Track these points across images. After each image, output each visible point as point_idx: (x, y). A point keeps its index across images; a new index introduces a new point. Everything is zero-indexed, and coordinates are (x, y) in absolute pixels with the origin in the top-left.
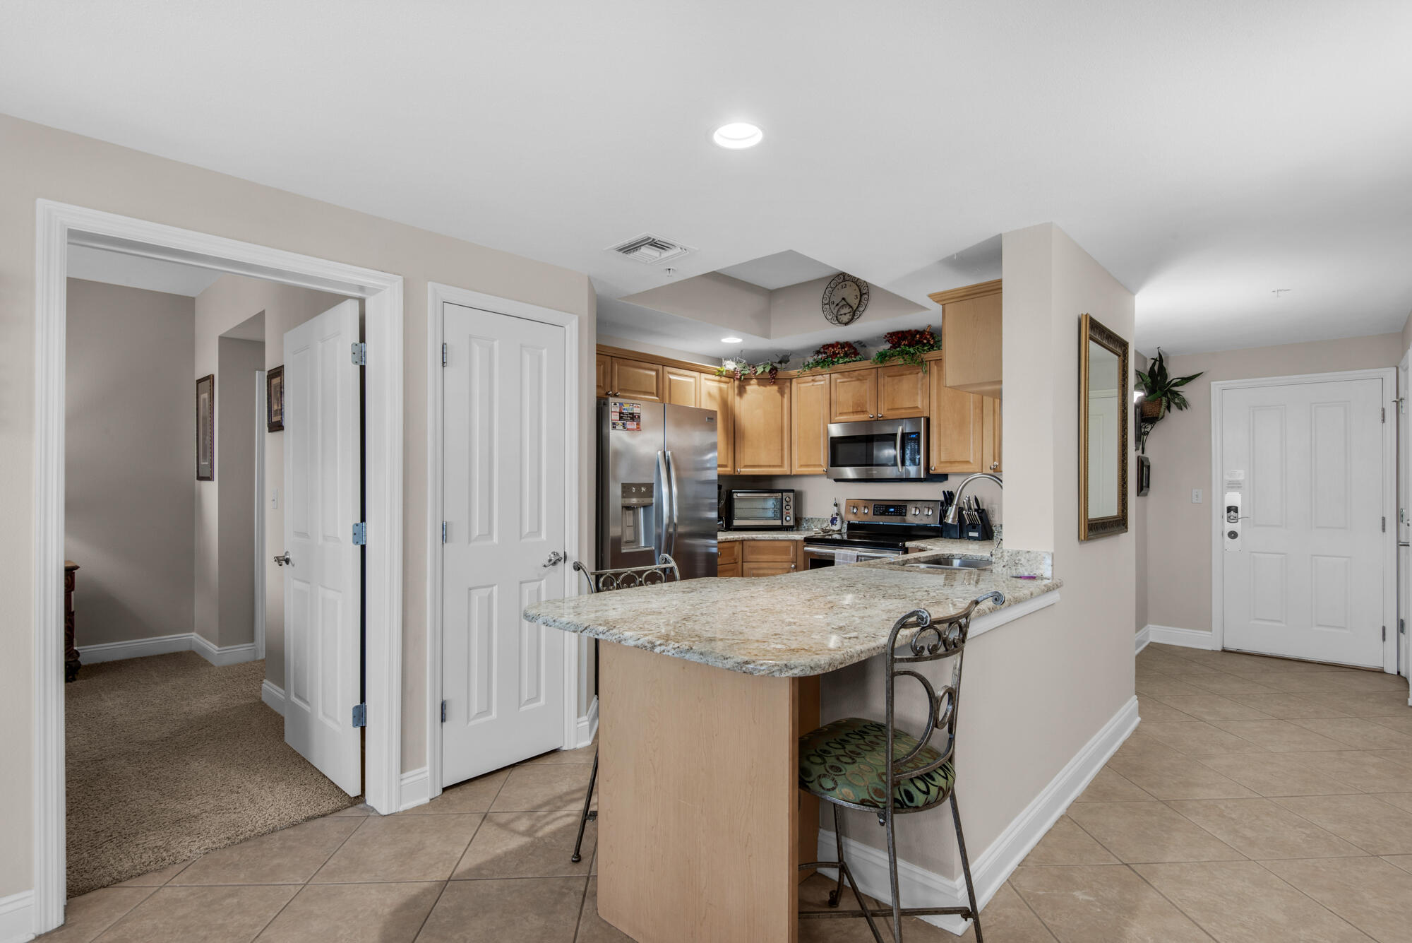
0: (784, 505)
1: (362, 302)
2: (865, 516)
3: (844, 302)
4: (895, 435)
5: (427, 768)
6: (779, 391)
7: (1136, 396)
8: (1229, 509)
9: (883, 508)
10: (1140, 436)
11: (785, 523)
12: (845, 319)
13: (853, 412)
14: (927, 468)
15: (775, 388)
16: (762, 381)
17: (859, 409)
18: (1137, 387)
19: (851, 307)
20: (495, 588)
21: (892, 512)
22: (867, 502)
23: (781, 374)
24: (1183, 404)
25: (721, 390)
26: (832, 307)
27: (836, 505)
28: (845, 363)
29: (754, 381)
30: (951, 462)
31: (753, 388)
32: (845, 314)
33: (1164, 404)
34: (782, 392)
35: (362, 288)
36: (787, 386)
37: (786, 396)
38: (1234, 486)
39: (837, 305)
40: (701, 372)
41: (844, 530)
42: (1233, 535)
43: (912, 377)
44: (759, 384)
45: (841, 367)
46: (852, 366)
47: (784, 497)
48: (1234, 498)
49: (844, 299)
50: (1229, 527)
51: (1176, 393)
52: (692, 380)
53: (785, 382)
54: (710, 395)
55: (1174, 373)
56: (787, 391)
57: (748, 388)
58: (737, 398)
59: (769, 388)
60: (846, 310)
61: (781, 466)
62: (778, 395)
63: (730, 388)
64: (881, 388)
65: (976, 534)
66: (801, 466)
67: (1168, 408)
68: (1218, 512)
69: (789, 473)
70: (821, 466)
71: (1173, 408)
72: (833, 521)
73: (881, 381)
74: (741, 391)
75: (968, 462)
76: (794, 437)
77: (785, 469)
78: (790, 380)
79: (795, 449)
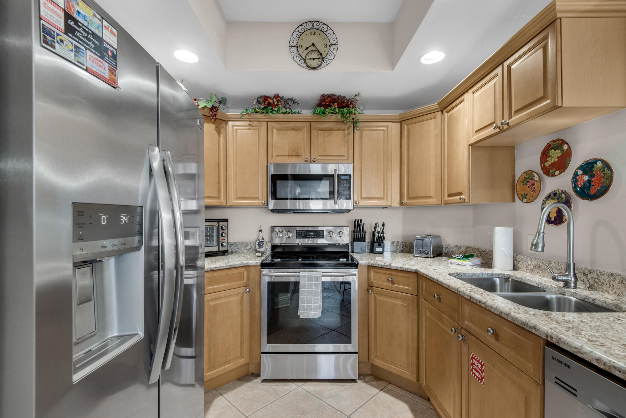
0: (220, 233)
2: (290, 239)
3: (313, 48)
4: (331, 176)
6: (216, 130)
9: (304, 232)
11: (221, 249)
12: (314, 64)
13: (289, 156)
17: (294, 154)
19: (321, 54)
21: (312, 235)
23: (219, 115)
26: (301, 50)
27: (262, 231)
28: (285, 113)
30: (370, 198)
32: (314, 59)
36: (223, 127)
37: (222, 135)
39: (307, 48)
43: (340, 133)
45: (280, 117)
46: (290, 117)
47: (220, 226)
49: (313, 45)
53: (222, 123)
56: (223, 131)
60: (315, 56)
61: (218, 198)
62: (215, 133)
64: (313, 138)
66: (238, 198)
69: (225, 204)
70: (258, 198)
72: (260, 244)
73: (314, 133)
76: (230, 173)
77: (222, 201)
78: (226, 122)
79: (231, 182)
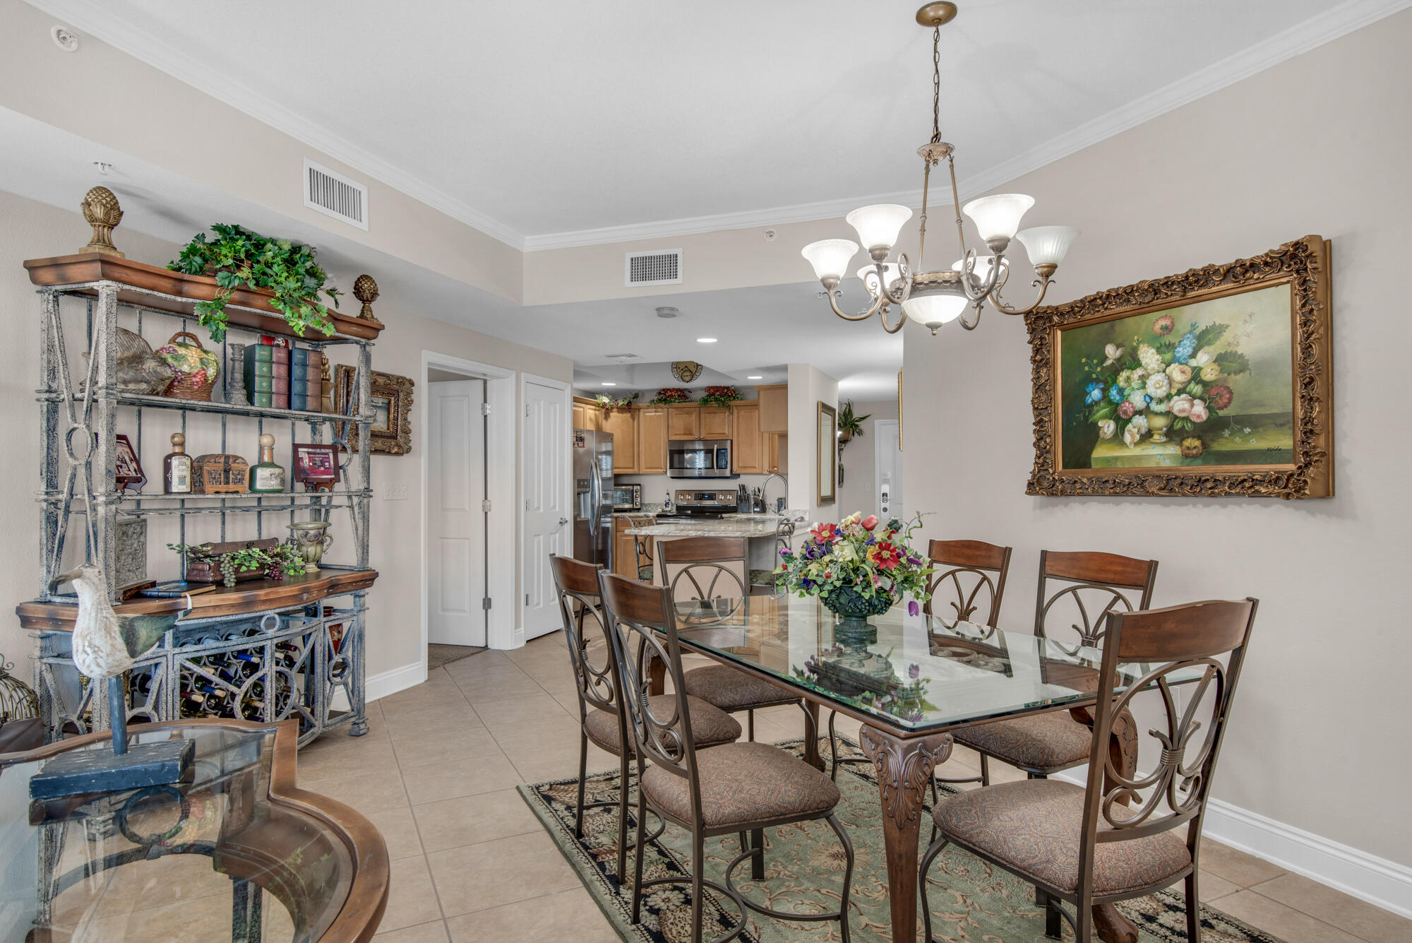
0: (634, 494)
1: (485, 382)
2: (689, 501)
3: (687, 369)
4: (713, 450)
5: (522, 628)
6: (631, 418)
7: (839, 433)
8: (883, 495)
9: (701, 495)
10: (840, 450)
11: (635, 506)
12: (687, 379)
13: (681, 436)
14: (731, 471)
15: (629, 415)
16: (621, 410)
17: (688, 433)
18: (839, 430)
19: (692, 372)
20: (542, 537)
21: (706, 498)
22: (689, 492)
23: (633, 406)
24: (860, 433)
25: (596, 415)
26: (679, 370)
27: (668, 494)
28: (679, 402)
29: (615, 410)
30: (745, 467)
31: (614, 415)
32: (687, 376)
33: (851, 432)
34: (633, 419)
35: (485, 375)
36: (637, 414)
37: (636, 420)
38: (886, 481)
39: (682, 369)
40: (586, 404)
41: (675, 510)
42: (885, 510)
43: (721, 415)
44: (618, 412)
45: (676, 404)
46: (684, 404)
47: (634, 489)
48: (886, 488)
49: (686, 367)
50: (883, 505)
51: (857, 426)
52: (582, 409)
53: (636, 412)
54: (590, 419)
55: (856, 414)
56: (636, 417)
57: (611, 414)
58: (604, 422)
59: (625, 415)
60: (688, 374)
61: (633, 468)
62: (631, 420)
63: (601, 414)
64: (703, 421)
65: (758, 510)
66: (647, 468)
67: (853, 434)
68: (879, 497)
69: (638, 473)
70: (661, 468)
71: (856, 434)
72: (667, 504)
73: (702, 416)
74: (607, 416)
75: (755, 467)
76: (642, 449)
77: (636, 470)
78: (639, 410)
79: (642, 457)
